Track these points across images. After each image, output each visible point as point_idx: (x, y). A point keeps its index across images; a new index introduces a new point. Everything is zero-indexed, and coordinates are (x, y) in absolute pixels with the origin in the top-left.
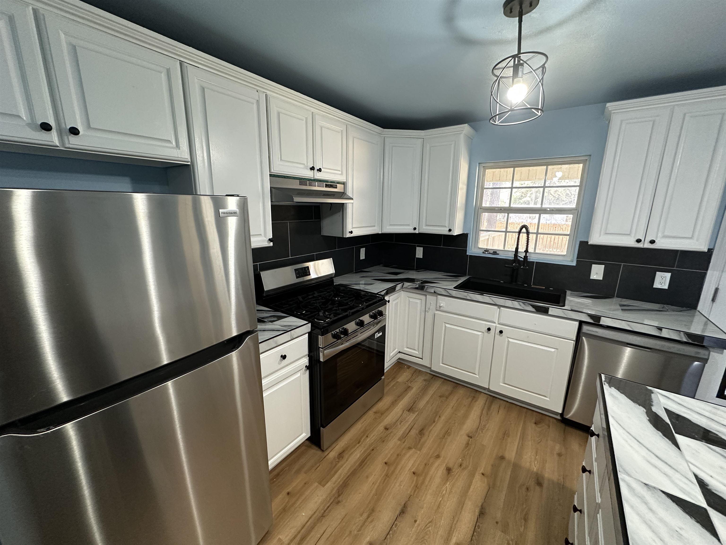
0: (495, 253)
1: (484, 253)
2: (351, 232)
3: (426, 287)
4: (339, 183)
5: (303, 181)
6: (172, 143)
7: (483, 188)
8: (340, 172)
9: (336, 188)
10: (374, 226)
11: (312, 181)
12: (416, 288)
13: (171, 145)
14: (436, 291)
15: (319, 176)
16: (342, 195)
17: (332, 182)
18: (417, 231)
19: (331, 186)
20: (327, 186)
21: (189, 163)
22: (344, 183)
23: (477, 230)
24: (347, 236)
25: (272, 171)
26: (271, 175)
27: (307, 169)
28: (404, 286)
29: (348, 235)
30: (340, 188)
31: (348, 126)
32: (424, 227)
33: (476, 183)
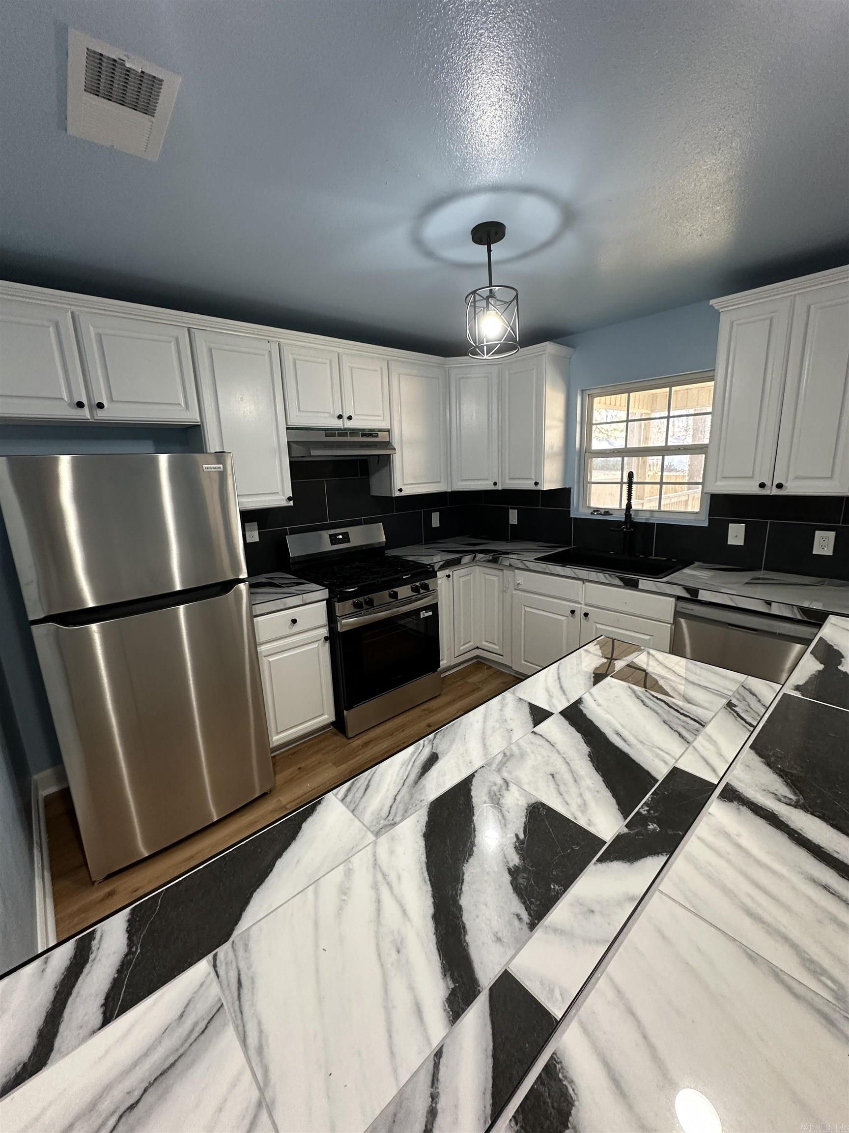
0: (607, 512)
1: (592, 513)
2: (401, 490)
3: (501, 558)
4: (381, 430)
5: (329, 432)
6: (181, 406)
7: (590, 424)
8: (382, 418)
9: (377, 436)
10: (439, 482)
11: (343, 432)
12: (489, 561)
13: (182, 408)
14: (512, 564)
15: (349, 425)
16: (387, 445)
17: (370, 430)
18: (499, 487)
19: (370, 435)
20: (363, 435)
21: (199, 424)
22: (388, 431)
23: (584, 483)
24: (396, 495)
25: (289, 424)
26: (288, 429)
27: (334, 418)
28: (477, 558)
30: (382, 437)
31: (390, 362)
32: (508, 481)
33: (578, 419)
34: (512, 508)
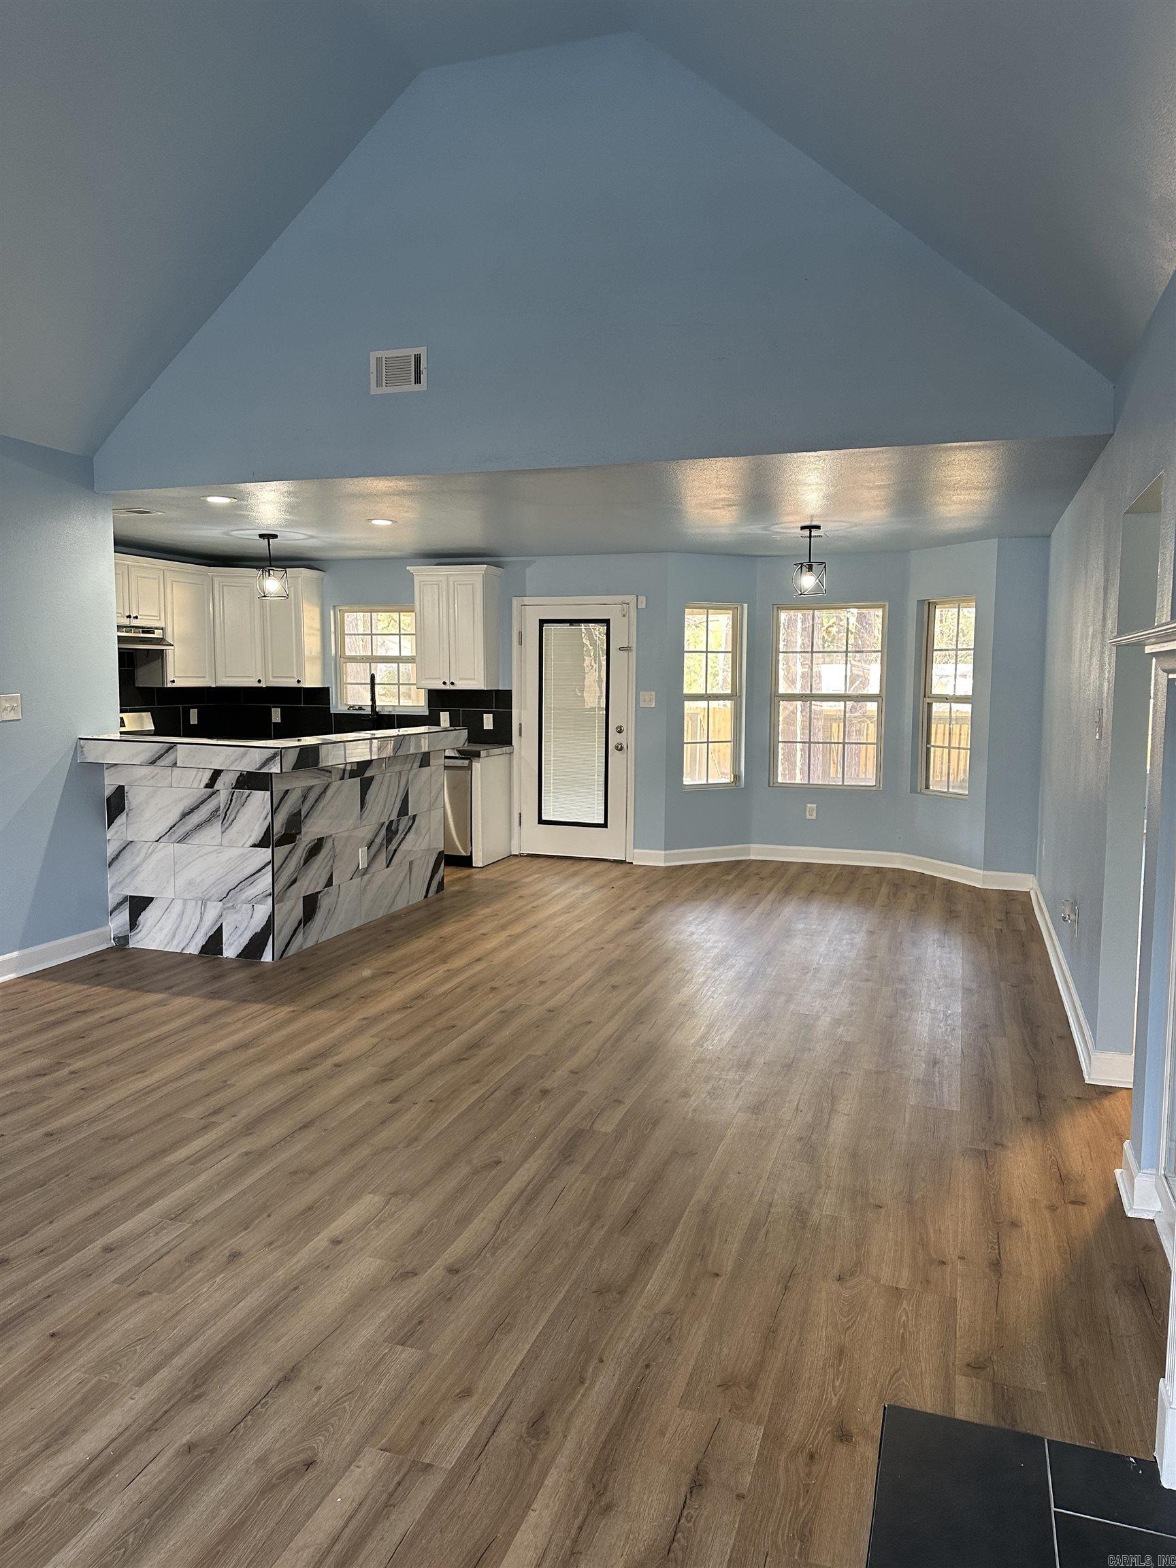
0: (360, 708)
2: (173, 681)
4: (157, 628)
7: (343, 635)
8: (159, 619)
9: (154, 633)
10: (205, 677)
11: (128, 628)
15: (135, 623)
16: (161, 641)
17: (148, 628)
18: (263, 685)
19: (148, 632)
20: (143, 632)
22: (162, 629)
23: (341, 683)
24: (167, 687)
27: (123, 616)
29: (170, 685)
30: (158, 634)
31: (165, 571)
32: (271, 679)
33: (333, 629)
34: (274, 707)
